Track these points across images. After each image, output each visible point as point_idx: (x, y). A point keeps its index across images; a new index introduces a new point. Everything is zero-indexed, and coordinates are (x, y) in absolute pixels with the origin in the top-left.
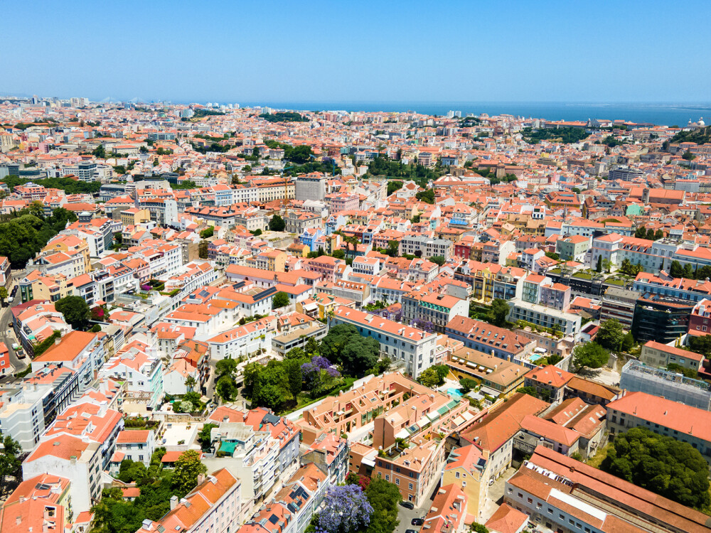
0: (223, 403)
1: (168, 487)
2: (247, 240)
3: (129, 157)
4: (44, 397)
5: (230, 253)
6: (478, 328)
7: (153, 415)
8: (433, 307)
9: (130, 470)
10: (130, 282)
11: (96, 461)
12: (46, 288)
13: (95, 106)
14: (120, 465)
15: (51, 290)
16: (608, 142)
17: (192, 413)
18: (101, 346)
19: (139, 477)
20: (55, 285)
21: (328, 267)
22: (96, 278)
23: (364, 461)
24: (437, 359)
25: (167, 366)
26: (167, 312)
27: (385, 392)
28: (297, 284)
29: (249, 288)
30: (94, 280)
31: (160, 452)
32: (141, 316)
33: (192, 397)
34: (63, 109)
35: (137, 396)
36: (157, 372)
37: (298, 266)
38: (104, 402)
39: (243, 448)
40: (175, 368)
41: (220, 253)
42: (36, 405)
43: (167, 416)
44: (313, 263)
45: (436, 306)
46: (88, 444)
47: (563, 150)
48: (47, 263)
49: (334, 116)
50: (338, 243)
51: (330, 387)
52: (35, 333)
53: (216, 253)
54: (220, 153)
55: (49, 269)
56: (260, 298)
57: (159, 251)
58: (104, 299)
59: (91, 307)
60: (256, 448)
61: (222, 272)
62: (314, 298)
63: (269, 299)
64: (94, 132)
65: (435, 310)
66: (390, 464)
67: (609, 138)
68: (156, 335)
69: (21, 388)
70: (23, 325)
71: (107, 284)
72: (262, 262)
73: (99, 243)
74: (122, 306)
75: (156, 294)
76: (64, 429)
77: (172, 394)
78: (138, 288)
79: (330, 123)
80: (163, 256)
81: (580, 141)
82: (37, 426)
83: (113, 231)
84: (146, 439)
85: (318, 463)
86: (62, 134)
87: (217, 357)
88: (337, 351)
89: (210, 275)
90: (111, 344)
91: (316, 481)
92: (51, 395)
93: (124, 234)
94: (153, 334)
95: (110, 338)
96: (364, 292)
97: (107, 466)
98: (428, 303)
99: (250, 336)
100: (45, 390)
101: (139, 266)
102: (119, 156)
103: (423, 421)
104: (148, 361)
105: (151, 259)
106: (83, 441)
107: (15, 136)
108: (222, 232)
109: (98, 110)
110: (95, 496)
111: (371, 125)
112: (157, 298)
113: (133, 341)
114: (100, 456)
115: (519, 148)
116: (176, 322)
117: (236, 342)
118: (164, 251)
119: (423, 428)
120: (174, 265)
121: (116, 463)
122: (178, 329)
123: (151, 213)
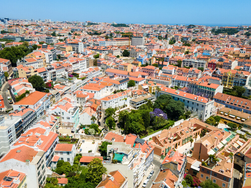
0: (110, 130)
1: (84, 179)
2: (114, 59)
3: (64, 36)
4: (15, 123)
5: (107, 64)
6: (231, 99)
7: (74, 135)
8: (206, 89)
9: (62, 167)
10: (64, 73)
11: (42, 162)
12: (24, 72)
13: (53, 22)
14: (56, 163)
15: (27, 73)
16: (247, 34)
17: (95, 135)
18: (49, 99)
19: (67, 171)
20: (29, 71)
21: (152, 70)
22: (48, 69)
23: (192, 167)
24: (213, 112)
25: (81, 111)
26: (80, 87)
27: (192, 128)
28: (139, 77)
29: (116, 78)
30: (47, 70)
31: (79, 156)
32: (69, 88)
33: (94, 127)
34: (42, 23)
35: (66, 125)
36: (76, 113)
37: (137, 70)
38: (48, 127)
39: (127, 158)
40: (86, 111)
41: (103, 64)
42: (11, 127)
43: (82, 136)
44: (144, 69)
45: (208, 88)
46: (37, 152)
47: (228, 37)
48: (26, 62)
49: (138, 25)
50: (154, 61)
51: (164, 124)
52: (17, 92)
53: (101, 64)
54: (98, 36)
55: (27, 64)
56: (122, 82)
57: (76, 61)
58: (52, 80)
59: (45, 83)
60: (134, 158)
61: (103, 72)
62: (146, 83)
63: (126, 83)
64: (52, 28)
65: (207, 89)
66: (210, 170)
67: (247, 33)
68: (76, 95)
69: (3, 118)
70: (12, 88)
71: (53, 73)
72: (121, 68)
73: (50, 57)
74: (60, 83)
75: (75, 79)
76: (24, 142)
77: (84, 124)
78: (67, 76)
79: (137, 27)
80: (78, 63)
81: (235, 34)
82: (12, 139)
83: (57, 54)
84: (71, 149)
85: (172, 170)
86: (41, 28)
87: (105, 108)
88: (163, 107)
89: (98, 73)
90: (54, 99)
91: (173, 181)
92: (20, 122)
93: (62, 55)
94: (74, 95)
95: (53, 96)
96: (170, 81)
97: (49, 165)
98: (203, 87)
99: (120, 99)
100: (17, 119)
101: (68, 66)
102: (61, 36)
103: (220, 146)
104: (72, 107)
105: (73, 64)
106: (35, 150)
107: (24, 29)
108: (103, 56)
109: (54, 23)
110: (42, 183)
111: (153, 28)
112: (76, 80)
113: (64, 98)
114: (45, 160)
115: (211, 36)
116: (85, 90)
117: (113, 101)
118: (79, 61)
119: (221, 149)
120: (83, 68)
121: (55, 162)
122: (86, 94)
123: (73, 48)
